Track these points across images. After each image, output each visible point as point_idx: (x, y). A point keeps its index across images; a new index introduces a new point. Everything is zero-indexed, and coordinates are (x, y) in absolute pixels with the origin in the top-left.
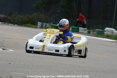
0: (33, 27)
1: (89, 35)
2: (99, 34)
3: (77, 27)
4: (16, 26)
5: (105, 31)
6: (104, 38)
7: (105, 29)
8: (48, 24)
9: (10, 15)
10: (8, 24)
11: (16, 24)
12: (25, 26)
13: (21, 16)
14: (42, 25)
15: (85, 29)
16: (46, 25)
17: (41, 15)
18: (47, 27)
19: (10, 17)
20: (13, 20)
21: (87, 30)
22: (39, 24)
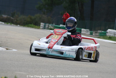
0: (36, 28)
1: (91, 37)
2: (101, 36)
3: (79, 29)
4: (18, 26)
5: (107, 33)
6: (106, 39)
7: (107, 31)
8: (50, 25)
9: (13, 15)
10: (11, 24)
11: (19, 25)
12: (28, 26)
13: (24, 17)
14: (45, 26)
15: (87, 31)
16: (49, 26)
17: (44, 16)
18: (49, 27)
19: (13, 17)
20: (15, 21)
21: (89, 32)
22: (42, 24)
